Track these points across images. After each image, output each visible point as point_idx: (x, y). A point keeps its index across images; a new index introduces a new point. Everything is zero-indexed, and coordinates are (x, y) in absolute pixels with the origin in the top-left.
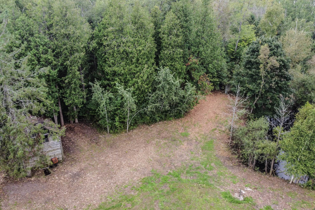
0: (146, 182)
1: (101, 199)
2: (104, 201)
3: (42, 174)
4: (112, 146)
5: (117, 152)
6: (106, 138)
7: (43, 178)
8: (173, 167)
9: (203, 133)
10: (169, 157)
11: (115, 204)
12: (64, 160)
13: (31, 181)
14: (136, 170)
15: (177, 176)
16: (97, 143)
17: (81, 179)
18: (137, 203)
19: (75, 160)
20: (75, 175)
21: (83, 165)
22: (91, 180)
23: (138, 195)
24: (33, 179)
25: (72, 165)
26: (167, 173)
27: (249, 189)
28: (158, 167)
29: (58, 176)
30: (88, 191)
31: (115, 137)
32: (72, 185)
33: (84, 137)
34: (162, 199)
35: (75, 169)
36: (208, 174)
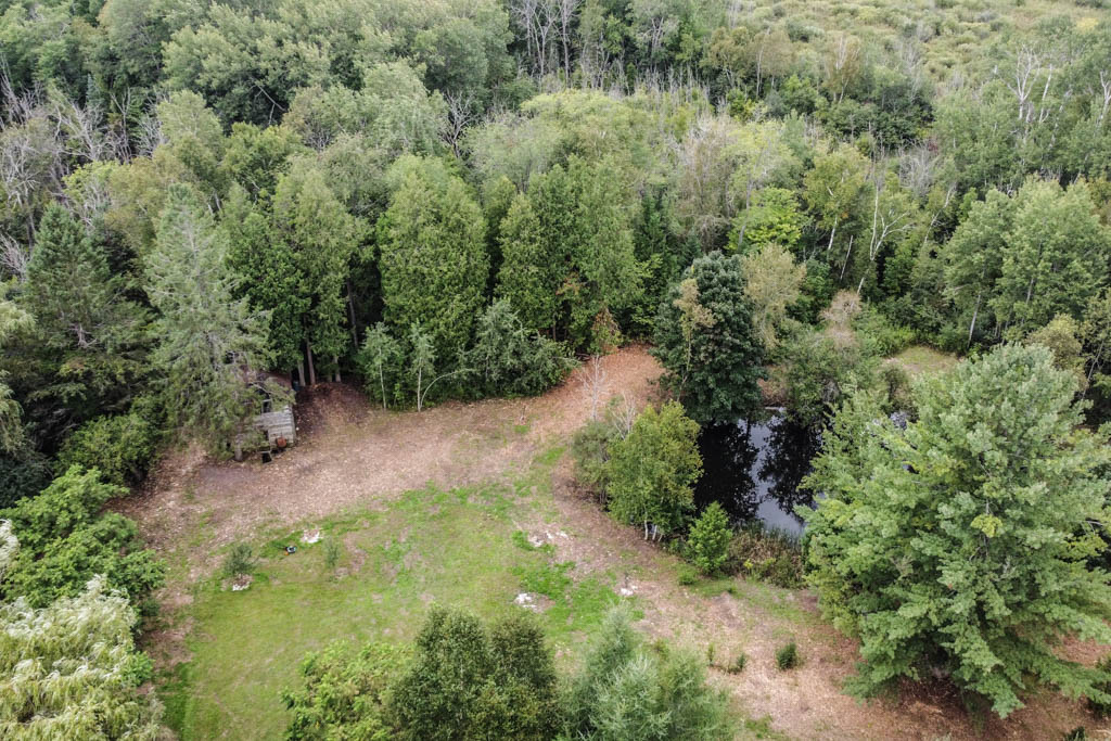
0: (408, 497)
1: (331, 509)
2: (334, 512)
3: (257, 460)
4: (381, 432)
5: (385, 443)
6: (379, 416)
7: (257, 467)
8: (465, 482)
9: (558, 432)
10: (469, 464)
11: (348, 519)
12: (296, 443)
13: (239, 467)
14: (403, 477)
15: (461, 497)
16: (358, 423)
17: (311, 477)
18: (379, 523)
19: (314, 447)
20: (305, 469)
21: (322, 456)
22: (327, 480)
23: (388, 513)
24: (243, 465)
25: (306, 452)
26: (448, 489)
27: (563, 534)
28: (441, 478)
29: (279, 466)
30: (316, 495)
31: (394, 417)
32: (296, 482)
33: (341, 409)
34: (420, 524)
35: (307, 461)
36: (515, 502)
